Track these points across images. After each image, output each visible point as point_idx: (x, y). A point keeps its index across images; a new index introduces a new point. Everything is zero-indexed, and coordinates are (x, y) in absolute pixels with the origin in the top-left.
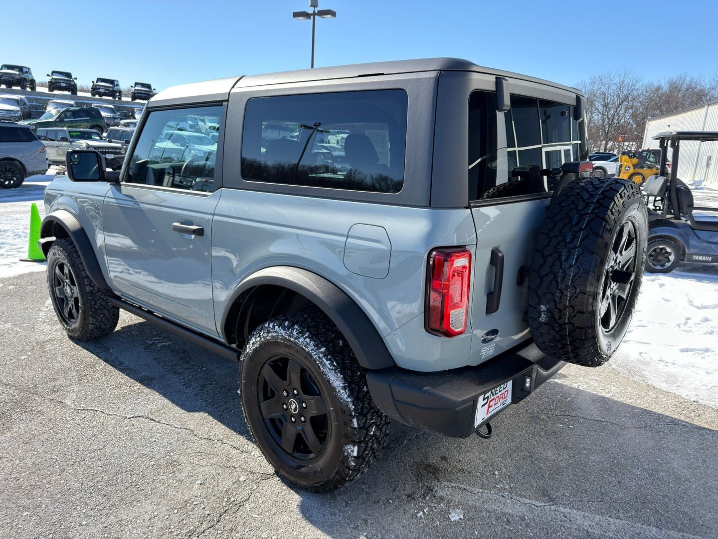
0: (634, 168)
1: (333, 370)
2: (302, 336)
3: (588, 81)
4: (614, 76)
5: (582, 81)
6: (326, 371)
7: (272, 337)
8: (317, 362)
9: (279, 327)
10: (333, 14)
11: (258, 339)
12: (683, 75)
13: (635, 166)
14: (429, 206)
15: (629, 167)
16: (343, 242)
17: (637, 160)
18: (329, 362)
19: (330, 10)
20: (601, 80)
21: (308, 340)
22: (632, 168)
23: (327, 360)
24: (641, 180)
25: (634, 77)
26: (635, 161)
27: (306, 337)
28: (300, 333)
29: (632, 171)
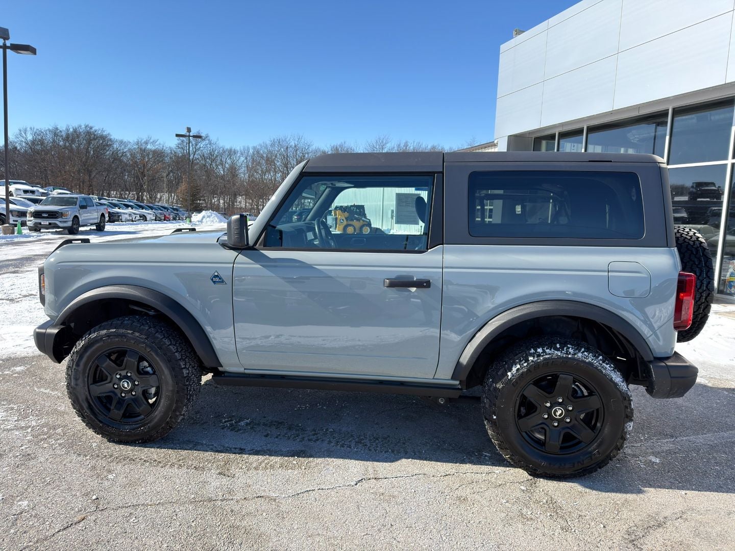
0: (347, 221)
1: (612, 370)
2: (579, 351)
3: (268, 143)
4: (289, 140)
5: (264, 142)
6: (608, 372)
7: (545, 359)
8: (599, 368)
9: (550, 350)
10: (34, 51)
11: (525, 364)
12: (343, 143)
13: (347, 219)
14: (667, 246)
15: (343, 220)
16: (606, 276)
17: (348, 214)
18: (609, 365)
19: (29, 46)
20: (279, 143)
21: (586, 353)
22: (345, 220)
23: (607, 364)
24: (353, 230)
25: (306, 142)
26: (346, 214)
27: (583, 352)
28: (577, 349)
29: (345, 223)
